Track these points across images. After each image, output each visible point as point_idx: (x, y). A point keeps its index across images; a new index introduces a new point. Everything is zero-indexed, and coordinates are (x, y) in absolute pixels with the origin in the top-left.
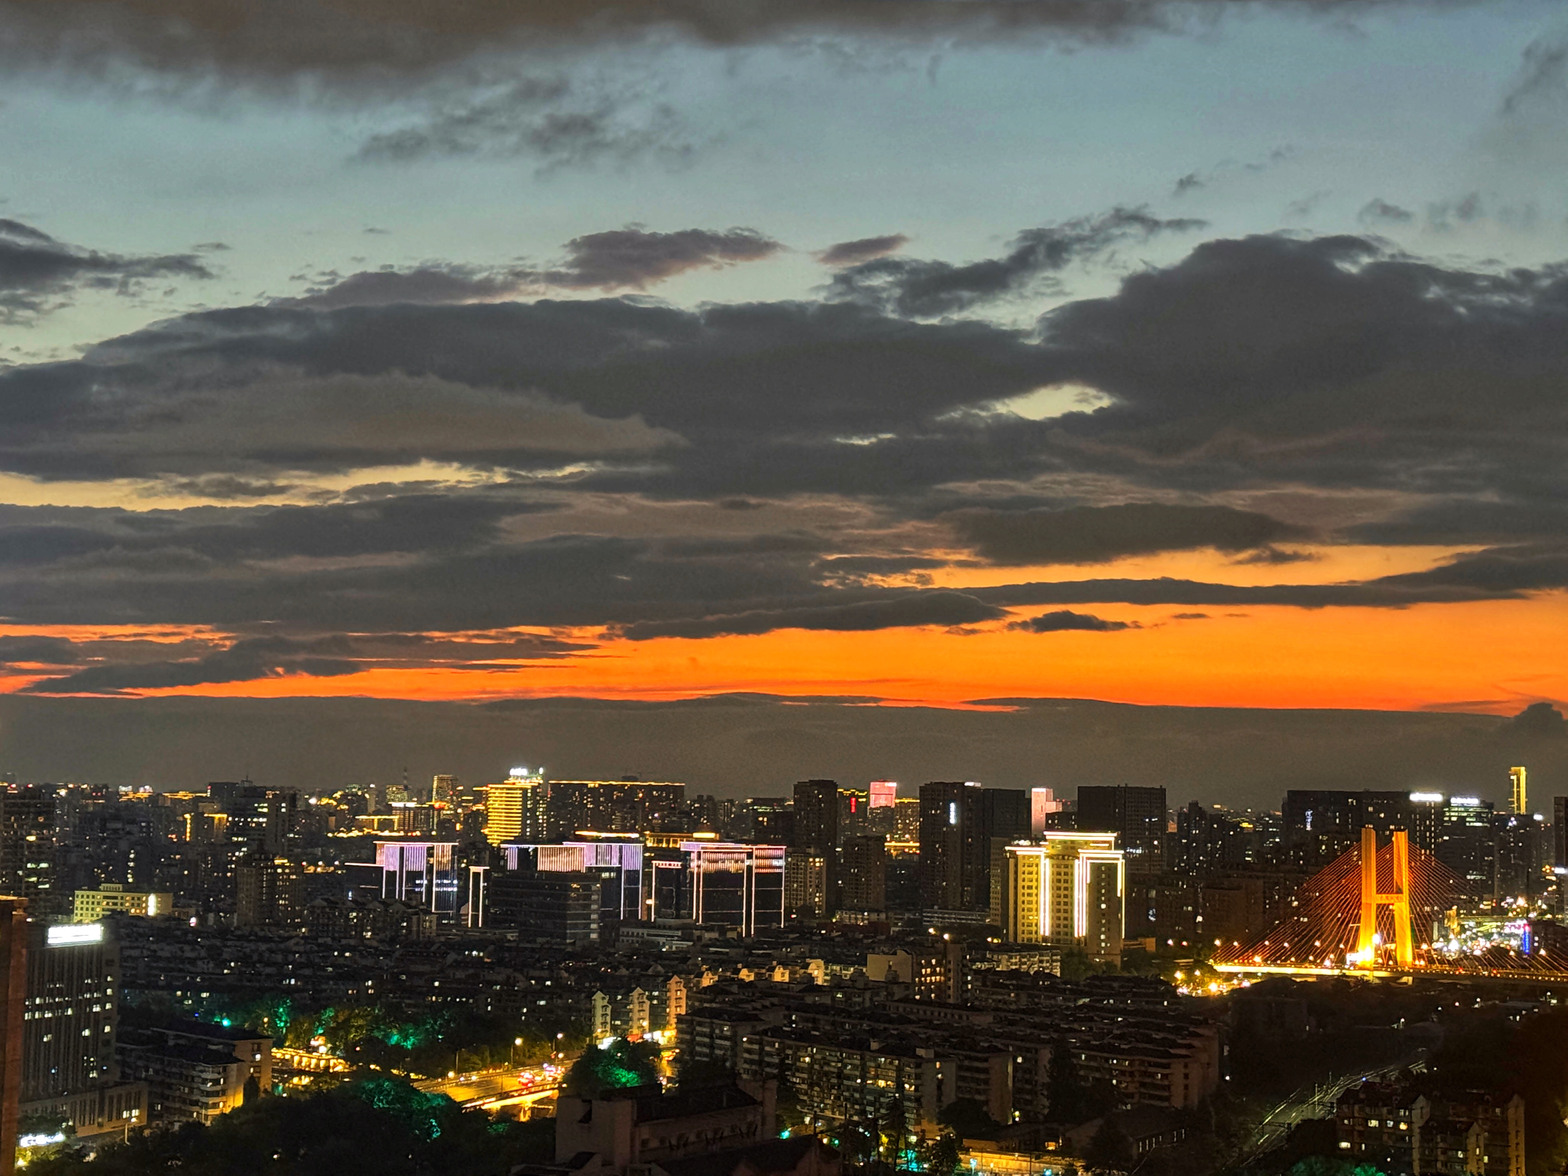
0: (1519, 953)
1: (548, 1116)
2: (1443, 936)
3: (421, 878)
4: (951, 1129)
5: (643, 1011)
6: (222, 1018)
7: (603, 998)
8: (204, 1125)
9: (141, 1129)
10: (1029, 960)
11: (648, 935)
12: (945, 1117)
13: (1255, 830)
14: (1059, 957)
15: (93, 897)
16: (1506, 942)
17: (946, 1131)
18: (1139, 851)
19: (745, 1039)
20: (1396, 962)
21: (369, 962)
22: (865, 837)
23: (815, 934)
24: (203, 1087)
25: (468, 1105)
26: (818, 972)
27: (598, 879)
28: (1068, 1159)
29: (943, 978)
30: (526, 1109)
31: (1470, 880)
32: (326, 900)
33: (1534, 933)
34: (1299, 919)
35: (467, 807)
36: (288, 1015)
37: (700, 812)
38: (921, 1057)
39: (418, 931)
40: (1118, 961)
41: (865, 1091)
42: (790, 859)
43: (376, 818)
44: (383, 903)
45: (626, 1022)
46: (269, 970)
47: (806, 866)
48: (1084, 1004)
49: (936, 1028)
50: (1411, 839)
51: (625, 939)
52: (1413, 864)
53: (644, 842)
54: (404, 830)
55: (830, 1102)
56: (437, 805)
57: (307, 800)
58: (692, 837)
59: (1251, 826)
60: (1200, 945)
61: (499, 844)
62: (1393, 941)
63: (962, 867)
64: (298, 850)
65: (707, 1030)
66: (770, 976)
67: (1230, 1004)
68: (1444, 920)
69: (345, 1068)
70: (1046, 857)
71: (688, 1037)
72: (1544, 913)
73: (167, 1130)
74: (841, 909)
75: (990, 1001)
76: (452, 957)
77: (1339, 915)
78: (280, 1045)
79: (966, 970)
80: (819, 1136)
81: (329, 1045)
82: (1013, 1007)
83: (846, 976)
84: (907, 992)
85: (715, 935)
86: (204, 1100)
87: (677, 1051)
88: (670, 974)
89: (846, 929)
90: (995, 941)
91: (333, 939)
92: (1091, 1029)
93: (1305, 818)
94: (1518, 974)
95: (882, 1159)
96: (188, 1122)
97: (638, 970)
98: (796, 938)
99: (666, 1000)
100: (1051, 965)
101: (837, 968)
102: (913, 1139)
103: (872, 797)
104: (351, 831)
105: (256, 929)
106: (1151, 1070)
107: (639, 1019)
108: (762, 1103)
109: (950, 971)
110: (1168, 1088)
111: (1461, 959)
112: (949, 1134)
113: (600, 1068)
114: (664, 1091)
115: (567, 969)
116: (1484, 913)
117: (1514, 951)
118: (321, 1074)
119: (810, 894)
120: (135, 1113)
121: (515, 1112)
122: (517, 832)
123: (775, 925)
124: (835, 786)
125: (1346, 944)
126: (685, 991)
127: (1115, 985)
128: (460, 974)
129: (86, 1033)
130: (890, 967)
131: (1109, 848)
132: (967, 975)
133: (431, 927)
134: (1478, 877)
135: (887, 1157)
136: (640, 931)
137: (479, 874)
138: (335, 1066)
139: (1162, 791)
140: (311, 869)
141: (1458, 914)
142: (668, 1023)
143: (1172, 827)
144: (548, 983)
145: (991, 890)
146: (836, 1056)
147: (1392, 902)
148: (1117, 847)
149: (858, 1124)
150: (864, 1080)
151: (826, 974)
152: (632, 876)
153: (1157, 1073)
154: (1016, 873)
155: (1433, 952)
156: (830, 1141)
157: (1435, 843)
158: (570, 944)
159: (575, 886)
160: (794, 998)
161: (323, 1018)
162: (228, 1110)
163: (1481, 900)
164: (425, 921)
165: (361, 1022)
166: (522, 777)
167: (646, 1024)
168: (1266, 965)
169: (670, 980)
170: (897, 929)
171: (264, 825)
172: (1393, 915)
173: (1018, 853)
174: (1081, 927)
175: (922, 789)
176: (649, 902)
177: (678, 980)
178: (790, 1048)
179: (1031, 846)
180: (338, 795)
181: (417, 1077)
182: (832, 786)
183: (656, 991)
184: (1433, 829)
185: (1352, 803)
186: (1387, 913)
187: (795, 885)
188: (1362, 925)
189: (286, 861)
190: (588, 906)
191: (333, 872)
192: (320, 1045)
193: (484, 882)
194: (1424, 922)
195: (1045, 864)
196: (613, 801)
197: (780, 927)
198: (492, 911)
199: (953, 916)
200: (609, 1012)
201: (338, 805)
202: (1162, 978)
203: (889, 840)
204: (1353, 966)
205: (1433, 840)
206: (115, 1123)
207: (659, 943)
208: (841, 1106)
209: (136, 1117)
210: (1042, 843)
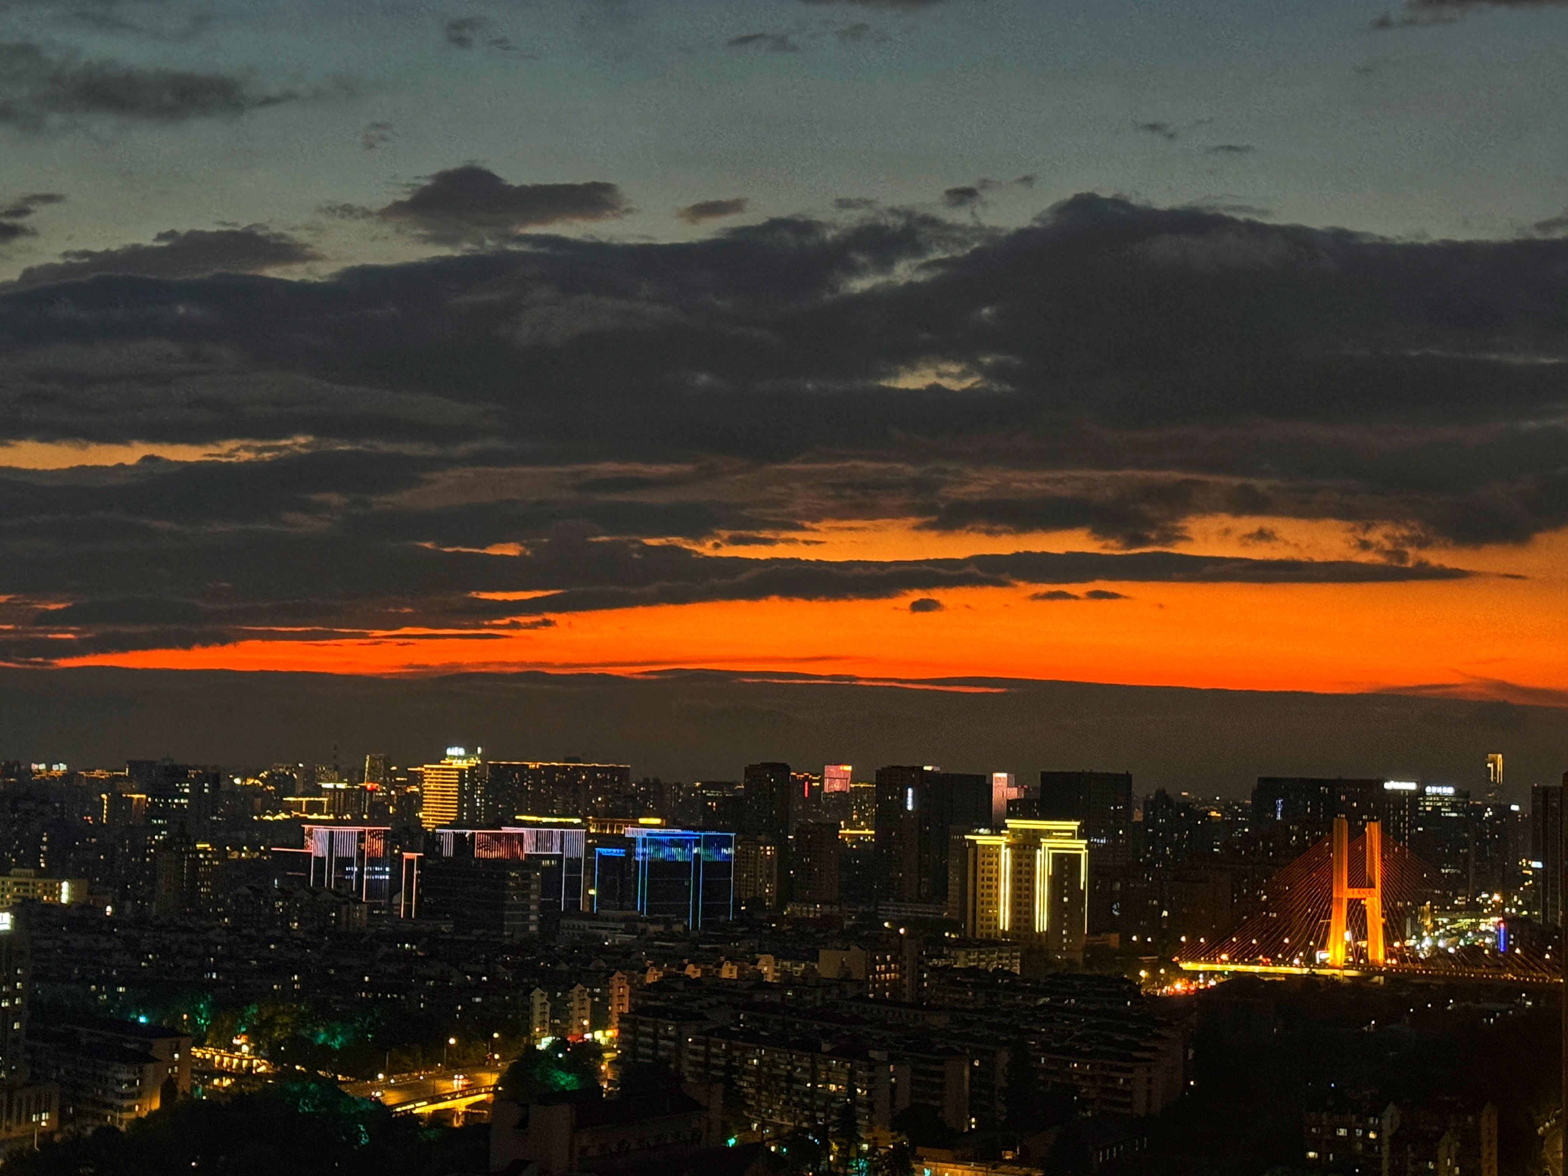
0: (1493, 952)
1: (482, 1122)
2: (1415, 933)
3: (352, 865)
4: (904, 1137)
5: (584, 1008)
6: (139, 1015)
8: (118, 1130)
9: (52, 1134)
10: (988, 956)
11: (591, 928)
12: (897, 1124)
13: (1223, 820)
14: (1019, 954)
15: (3, 883)
16: (1481, 940)
17: (900, 1138)
18: (1103, 841)
19: (690, 1040)
20: (1367, 960)
21: (296, 955)
22: (820, 824)
23: (765, 928)
24: (117, 1089)
25: (399, 1110)
26: (767, 968)
27: (538, 867)
28: (1025, 1169)
29: (898, 976)
30: (460, 1113)
31: (1445, 873)
32: (250, 888)
33: (1510, 930)
34: (1267, 914)
35: (401, 788)
36: (209, 1011)
37: (645, 796)
38: (874, 1060)
39: (348, 923)
40: (1079, 958)
41: (815, 1096)
42: (739, 847)
43: (304, 800)
44: (311, 891)
45: (565, 1021)
46: (190, 963)
47: (756, 855)
48: (1044, 1005)
49: (891, 1028)
50: (1384, 830)
51: (566, 931)
52: (1386, 856)
53: (587, 828)
54: (334, 813)
55: (779, 1108)
57: (232, 780)
58: (638, 822)
59: (1219, 815)
60: (1165, 941)
61: (434, 829)
62: (1365, 938)
63: (920, 857)
64: (221, 834)
65: (650, 1030)
66: (718, 972)
67: (1195, 1004)
68: (1417, 916)
69: (267, 1069)
70: (1008, 846)
71: (630, 1037)
72: (1521, 909)
73: (80, 1134)
74: (791, 900)
75: (947, 1000)
77: (1310, 910)
78: (200, 1045)
79: (921, 967)
80: (767, 1143)
81: (252, 1045)
82: (971, 1007)
83: (796, 972)
84: (860, 991)
85: (661, 928)
86: (118, 1102)
87: (619, 1052)
88: (613, 970)
89: (798, 922)
90: (953, 936)
91: (258, 929)
92: (1051, 1029)
93: (1276, 807)
94: (1493, 974)
95: (832, 1168)
96: (101, 1127)
97: (579, 965)
98: (743, 932)
99: (608, 999)
100: (1010, 962)
101: (788, 964)
102: (865, 1147)
103: (827, 782)
104: (278, 813)
105: (176, 918)
106: (1113, 1074)
107: (580, 1018)
108: (707, 1109)
109: (905, 968)
110: (1129, 1093)
111: (1435, 958)
112: (902, 1142)
113: (537, 1070)
114: (604, 1095)
115: (505, 964)
116: (1458, 909)
117: (1489, 949)
118: (244, 1075)
119: (760, 885)
120: (45, 1116)
121: (446, 1117)
122: (453, 816)
123: (722, 918)
124: (788, 769)
125: (1316, 942)
126: (628, 987)
127: (1077, 983)
128: (392, 969)
130: (843, 963)
131: (1073, 838)
132: (923, 973)
133: (361, 917)
134: (1453, 871)
135: (837, 1166)
136: (582, 923)
137: (413, 860)
138: (258, 1066)
139: (1128, 778)
140: (235, 855)
141: (1432, 910)
142: (610, 1021)
143: (1138, 816)
144: (485, 978)
145: (950, 882)
146: (786, 1058)
147: (1364, 896)
148: (1081, 837)
149: (806, 1131)
150: (814, 1085)
151: (776, 971)
152: (574, 864)
153: (1119, 1078)
154: (975, 863)
155: (1405, 950)
156: (779, 1149)
157: (1409, 835)
158: (508, 936)
159: (513, 874)
160: (742, 995)
161: (246, 1014)
162: (144, 1114)
163: (1455, 896)
164: (355, 911)
165: (286, 1020)
166: (459, 757)
167: (586, 1023)
168: (1233, 963)
169: (612, 976)
170: (851, 923)
171: (186, 807)
172: (1365, 911)
173: (978, 842)
174: (1041, 921)
175: (879, 774)
176: (592, 892)
177: (622, 976)
178: (737, 1049)
179: (991, 834)
180: (263, 775)
181: (345, 1079)
182: (786, 769)
183: (597, 988)
184: (1407, 819)
185: (1324, 791)
186: (1359, 908)
187: (745, 875)
188: (1333, 921)
189: (208, 845)
190: (527, 896)
191: (259, 858)
192: (243, 1044)
193: (417, 870)
194: (1397, 918)
195: (1006, 854)
196: (555, 784)
197: (729, 920)
198: (426, 901)
199: (910, 909)
200: (548, 1009)
201: (264, 786)
202: (1125, 976)
203: (843, 827)
204: (1324, 965)
205: (1407, 831)
206: (23, 1127)
207: (601, 936)
208: (790, 1112)
209: (45, 1120)
210: (1003, 832)
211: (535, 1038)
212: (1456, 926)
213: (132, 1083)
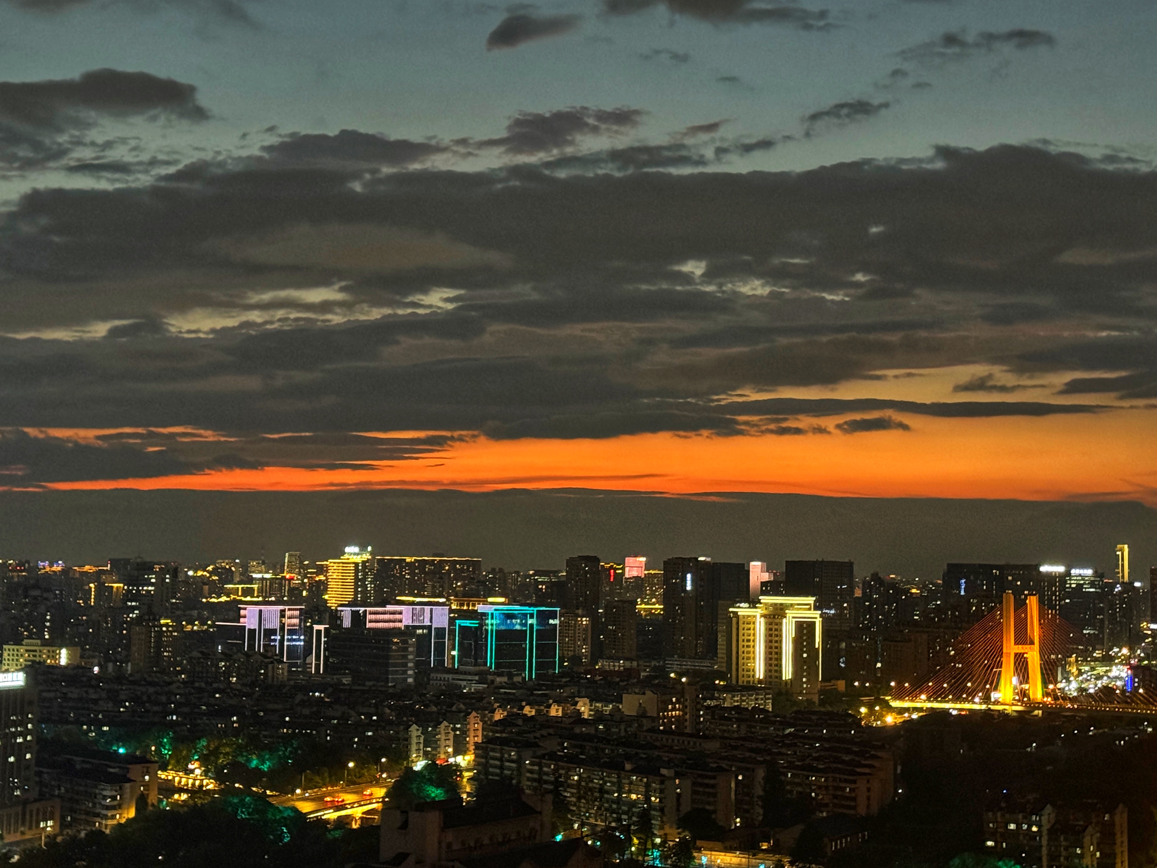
0: (1123, 691)
1: (374, 824)
2: (1065, 678)
3: (276, 635)
4: (687, 833)
5: (449, 739)
6: (119, 748)
7: (418, 730)
8: (104, 833)
9: (55, 836)
10: (747, 698)
11: (453, 679)
12: (683, 823)
13: (921, 595)
14: (770, 696)
15: (18, 650)
16: (1113, 683)
17: (683, 834)
18: (833, 612)
19: (527, 762)
20: (1029, 699)
21: (235, 701)
22: (622, 601)
23: (583, 678)
24: (103, 802)
25: (312, 816)
26: (584, 708)
27: (413, 635)
28: (777, 856)
29: (681, 713)
30: (357, 818)
31: (1086, 634)
32: (202, 653)
33: (1135, 675)
34: (955, 665)
35: (311, 577)
36: (171, 744)
37: (492, 581)
38: (664, 776)
40: (816, 699)
41: (621, 803)
42: (562, 619)
43: (240, 586)
44: (246, 654)
45: (434, 749)
46: (155, 708)
47: (575, 624)
48: (790, 734)
49: (676, 752)
50: (1041, 602)
51: (434, 682)
52: (1042, 621)
53: (450, 605)
54: (262, 596)
55: (594, 812)
56: (288, 576)
57: (187, 572)
58: (487, 601)
59: (918, 592)
60: (879, 686)
61: (336, 607)
62: (1027, 682)
63: (696, 626)
64: (179, 613)
65: (498, 755)
66: (547, 711)
67: (902, 732)
68: (1066, 665)
69: (215, 787)
70: (762, 616)
71: (483, 760)
72: (1143, 659)
73: (76, 837)
74: (602, 658)
75: (718, 731)
76: (299, 697)
77: (986, 662)
78: (164, 769)
79: (699, 706)
80: (585, 839)
81: (203, 769)
82: (736, 735)
83: (606, 711)
84: (653, 725)
85: (505, 679)
86: (104, 812)
87: (475, 771)
88: (470, 711)
89: (606, 674)
90: (722, 683)
91: (207, 683)
92: (795, 752)
93: (960, 585)
94: (1122, 708)
95: (634, 857)
96: (91, 831)
97: (444, 707)
98: (566, 682)
99: (466, 731)
100: (765, 702)
101: (599, 705)
102: (658, 841)
103: (627, 569)
104: (221, 597)
105: (146, 676)
106: (843, 785)
107: (445, 746)
108: (540, 813)
109: (686, 707)
110: (854, 799)
111: (1079, 696)
112: (685, 836)
113: (414, 786)
114: (464, 804)
115: (390, 707)
116: (1096, 660)
117: (1120, 690)
118: (196, 792)
119: (579, 646)
120: (50, 823)
121: (348, 820)
122: (350, 597)
123: (551, 672)
124: (598, 560)
125: (991, 685)
126: (481, 723)
128: (306, 711)
129: (12, 759)
130: (640, 704)
131: (810, 609)
132: (700, 710)
133: (283, 673)
134: (1092, 632)
135: (638, 855)
136: (447, 676)
137: (321, 630)
138: (207, 785)
139: (851, 564)
140: (189, 628)
141: (1077, 661)
142: (468, 749)
143: (858, 593)
144: (375, 718)
145: (719, 643)
146: (598, 775)
147: (1026, 651)
148: (816, 608)
149: (615, 829)
150: (620, 795)
151: (591, 710)
152: (440, 632)
153: (846, 788)
154: (738, 629)
155: (1057, 691)
156: (594, 842)
157: (1059, 605)
158: (391, 687)
159: (396, 640)
160: (565, 728)
161: (198, 746)
162: (123, 821)
163: (1094, 650)
164: (278, 668)
165: (228, 750)
166: (355, 554)
167: (450, 750)
168: (930, 701)
169: (469, 715)
170: (646, 674)
171: (152, 592)
172: (1027, 662)
173: (739, 614)
174: (787, 673)
175: (665, 562)
176: (453, 653)
177: (476, 715)
178: (563, 768)
179: (749, 607)
180: (210, 568)
181: (271, 794)
182: (595, 560)
183: (458, 724)
184: (1057, 593)
185: (996, 573)
186: (1023, 660)
187: (567, 639)
188: (1003, 670)
189: (169, 621)
190: (405, 657)
191: (207, 630)
192: (196, 768)
193: (325, 637)
194: (1051, 667)
195: (760, 622)
196: (426, 573)
197: (555, 673)
198: (331, 660)
199: (689, 663)
200: (422, 741)
201: (210, 576)
202: (850, 712)
203: (639, 603)
204: (997, 702)
205: (1058, 603)
206: (34, 831)
207: (461, 686)
208: (602, 815)
209: (50, 826)
210: (757, 605)
211: (412, 762)
212: (1095, 672)
213: (114, 798)
